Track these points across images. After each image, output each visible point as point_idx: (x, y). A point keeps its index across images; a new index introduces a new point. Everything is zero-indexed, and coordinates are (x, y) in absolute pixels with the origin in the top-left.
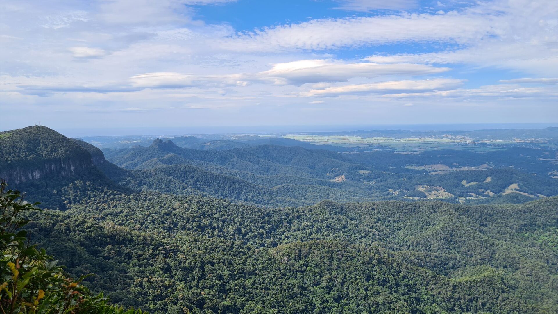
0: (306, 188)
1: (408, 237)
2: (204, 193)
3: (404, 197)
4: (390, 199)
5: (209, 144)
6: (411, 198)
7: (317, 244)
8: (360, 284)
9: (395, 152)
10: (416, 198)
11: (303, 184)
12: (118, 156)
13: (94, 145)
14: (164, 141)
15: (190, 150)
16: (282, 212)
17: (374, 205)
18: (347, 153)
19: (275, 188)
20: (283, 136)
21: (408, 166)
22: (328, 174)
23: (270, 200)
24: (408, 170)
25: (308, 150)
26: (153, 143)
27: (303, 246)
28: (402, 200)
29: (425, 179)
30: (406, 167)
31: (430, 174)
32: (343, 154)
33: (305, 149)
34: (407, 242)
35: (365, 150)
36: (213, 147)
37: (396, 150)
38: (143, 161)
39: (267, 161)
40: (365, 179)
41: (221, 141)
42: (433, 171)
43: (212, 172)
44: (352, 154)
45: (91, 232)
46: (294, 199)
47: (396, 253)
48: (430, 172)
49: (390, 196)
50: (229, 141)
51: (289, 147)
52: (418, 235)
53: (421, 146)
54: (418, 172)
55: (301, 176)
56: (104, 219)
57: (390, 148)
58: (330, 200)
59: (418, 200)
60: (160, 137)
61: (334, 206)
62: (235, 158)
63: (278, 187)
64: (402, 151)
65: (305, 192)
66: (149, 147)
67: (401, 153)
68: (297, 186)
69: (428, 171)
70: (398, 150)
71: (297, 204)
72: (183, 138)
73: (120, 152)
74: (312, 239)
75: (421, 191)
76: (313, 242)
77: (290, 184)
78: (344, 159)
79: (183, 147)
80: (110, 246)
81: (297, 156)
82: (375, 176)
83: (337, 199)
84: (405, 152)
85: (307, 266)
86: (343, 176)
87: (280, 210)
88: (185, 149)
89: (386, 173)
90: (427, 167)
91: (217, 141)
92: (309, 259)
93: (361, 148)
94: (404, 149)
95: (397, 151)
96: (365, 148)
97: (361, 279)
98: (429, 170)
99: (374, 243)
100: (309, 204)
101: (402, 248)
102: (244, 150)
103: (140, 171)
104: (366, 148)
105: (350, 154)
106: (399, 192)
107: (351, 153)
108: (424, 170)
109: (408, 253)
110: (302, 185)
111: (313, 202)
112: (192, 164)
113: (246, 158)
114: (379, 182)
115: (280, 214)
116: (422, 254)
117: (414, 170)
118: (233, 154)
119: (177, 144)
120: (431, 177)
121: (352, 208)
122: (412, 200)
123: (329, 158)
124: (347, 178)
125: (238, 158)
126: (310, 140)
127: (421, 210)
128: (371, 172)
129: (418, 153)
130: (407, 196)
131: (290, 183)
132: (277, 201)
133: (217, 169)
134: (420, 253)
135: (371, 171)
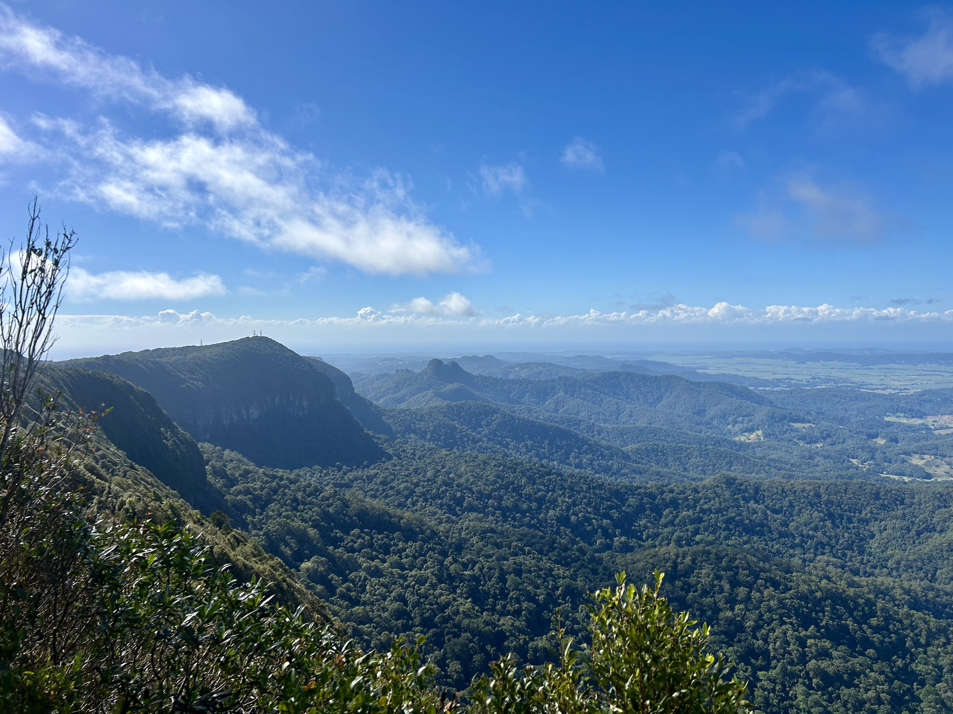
0: (689, 451)
1: (889, 552)
2: (508, 452)
3: (882, 475)
4: (851, 478)
5: (517, 369)
6: (896, 477)
7: (708, 553)
8: (790, 632)
9: (862, 390)
10: (906, 479)
11: (682, 443)
12: (374, 386)
13: (339, 368)
14: (445, 363)
15: (486, 378)
16: (642, 490)
17: (819, 487)
18: (767, 389)
19: (629, 448)
20: (646, 357)
21: (889, 416)
22: (729, 427)
23: (621, 469)
24: (889, 424)
25: (692, 383)
26: (429, 365)
27: (680, 555)
28: (878, 481)
29: (926, 443)
30: (886, 419)
31: (936, 432)
32: (760, 390)
33: (687, 381)
34: (888, 561)
35: (804, 385)
36: (524, 374)
37: (866, 385)
38: (412, 394)
39: (616, 400)
40: (803, 438)
41: (538, 364)
42: (941, 428)
43: (522, 416)
44: (777, 391)
45: (329, 506)
46: (665, 470)
47: (863, 580)
48: (936, 429)
49: (851, 471)
50: (550, 364)
51: (656, 377)
52: (909, 548)
53: (917, 379)
54: (910, 428)
55: (679, 429)
56: (348, 486)
57: (853, 383)
58: (733, 475)
59: (910, 482)
60: (439, 357)
61: (741, 485)
62: (561, 393)
63: (636, 446)
64: (878, 389)
65: (685, 457)
66: (422, 372)
67: (876, 391)
68: (671, 446)
69: (932, 427)
70: (871, 387)
71: (671, 477)
72: (474, 359)
73: (377, 380)
74: (698, 543)
75: (917, 465)
76: (700, 547)
77: (657, 442)
78: (759, 400)
79: (475, 373)
80: (356, 531)
81: (671, 393)
82: (822, 433)
83: (747, 473)
84: (884, 389)
85: (688, 592)
86: (760, 433)
87: (640, 488)
88: (477, 377)
89: (844, 429)
90: (929, 420)
91: (531, 364)
92: (692, 580)
93: (794, 381)
94: (881, 385)
95: (867, 389)
96: (802, 381)
97: (791, 623)
98: (933, 425)
99: (818, 558)
100: (693, 480)
101: (877, 571)
102: (576, 380)
103: (407, 410)
104: (804, 380)
105: (774, 391)
106: (872, 464)
107: (776, 389)
108: (923, 424)
109: (888, 581)
110: (680, 444)
111: (700, 476)
112: (488, 402)
113: (580, 394)
114: (829, 445)
115: (639, 494)
116: (916, 585)
117: (903, 424)
118: (557, 387)
119: (466, 368)
120: (937, 439)
121: (775, 490)
122: (898, 482)
123: (732, 397)
124: (766, 435)
125: (566, 393)
126: (696, 365)
127: (915, 500)
128: (813, 426)
129: (912, 392)
130: (888, 473)
131: (658, 440)
132: (634, 471)
133: (529, 412)
134: (913, 583)
135: (814, 424)
